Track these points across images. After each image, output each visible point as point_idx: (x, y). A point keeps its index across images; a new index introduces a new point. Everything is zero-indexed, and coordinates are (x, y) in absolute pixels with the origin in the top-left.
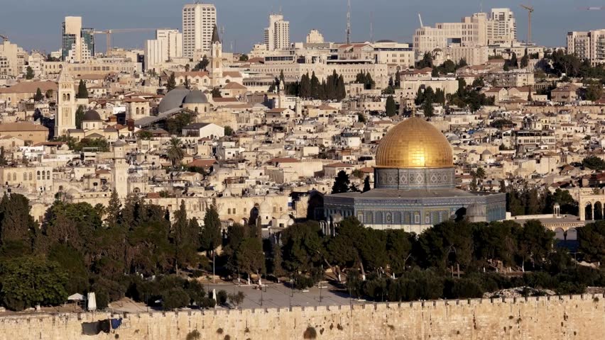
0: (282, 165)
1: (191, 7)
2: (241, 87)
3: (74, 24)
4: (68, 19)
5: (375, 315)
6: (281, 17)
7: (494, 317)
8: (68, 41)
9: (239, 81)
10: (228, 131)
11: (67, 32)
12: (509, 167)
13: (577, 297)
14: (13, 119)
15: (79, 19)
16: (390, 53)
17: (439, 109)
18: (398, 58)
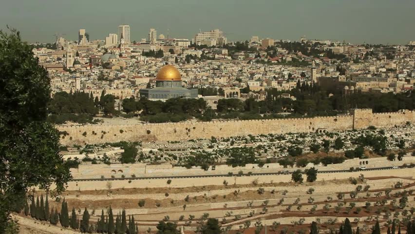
0: (136, 79)
1: (122, 26)
2: (130, 53)
3: (83, 32)
4: (81, 30)
5: (143, 127)
6: (154, 29)
7: (181, 128)
8: (81, 37)
9: (130, 51)
10: (121, 68)
11: (80, 34)
12: (210, 80)
13: (208, 122)
14: (55, 63)
15: (84, 30)
16: (182, 42)
17: (193, 61)
18: (185, 44)
